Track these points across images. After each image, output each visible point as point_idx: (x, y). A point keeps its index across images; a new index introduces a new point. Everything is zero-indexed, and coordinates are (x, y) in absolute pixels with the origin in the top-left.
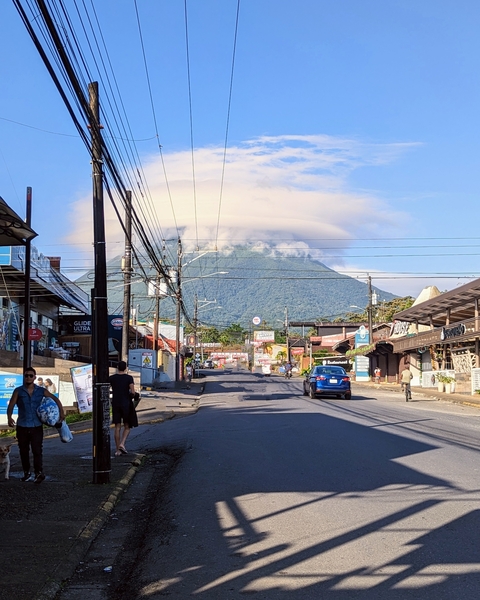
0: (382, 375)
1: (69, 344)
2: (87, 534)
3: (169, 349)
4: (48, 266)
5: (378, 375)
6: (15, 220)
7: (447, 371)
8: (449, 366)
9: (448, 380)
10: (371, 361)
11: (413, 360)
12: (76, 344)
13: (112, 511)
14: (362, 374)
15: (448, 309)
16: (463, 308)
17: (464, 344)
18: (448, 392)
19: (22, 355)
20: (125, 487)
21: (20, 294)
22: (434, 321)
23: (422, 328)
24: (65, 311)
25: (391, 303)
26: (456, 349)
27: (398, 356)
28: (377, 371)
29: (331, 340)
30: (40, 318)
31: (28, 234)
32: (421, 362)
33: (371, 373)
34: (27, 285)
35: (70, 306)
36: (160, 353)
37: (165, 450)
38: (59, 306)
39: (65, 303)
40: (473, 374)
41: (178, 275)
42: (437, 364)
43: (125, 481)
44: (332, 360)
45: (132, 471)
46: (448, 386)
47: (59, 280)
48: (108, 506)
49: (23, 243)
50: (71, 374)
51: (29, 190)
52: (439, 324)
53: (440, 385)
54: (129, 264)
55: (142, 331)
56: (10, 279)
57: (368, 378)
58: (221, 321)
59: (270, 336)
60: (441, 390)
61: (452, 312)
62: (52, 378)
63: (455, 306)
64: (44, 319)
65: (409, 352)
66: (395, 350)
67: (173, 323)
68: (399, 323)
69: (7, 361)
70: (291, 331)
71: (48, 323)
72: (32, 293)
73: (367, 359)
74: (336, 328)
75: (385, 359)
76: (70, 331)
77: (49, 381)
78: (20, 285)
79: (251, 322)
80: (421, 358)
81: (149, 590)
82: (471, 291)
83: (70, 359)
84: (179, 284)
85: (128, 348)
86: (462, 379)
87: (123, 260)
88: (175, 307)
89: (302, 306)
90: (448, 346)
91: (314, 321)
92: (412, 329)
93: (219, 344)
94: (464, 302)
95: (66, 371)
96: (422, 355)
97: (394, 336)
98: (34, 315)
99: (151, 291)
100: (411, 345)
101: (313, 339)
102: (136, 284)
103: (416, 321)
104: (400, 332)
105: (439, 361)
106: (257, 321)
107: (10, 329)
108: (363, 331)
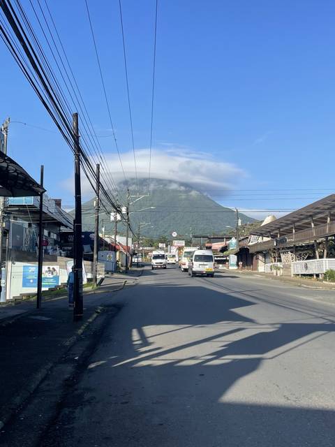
0: (243, 265)
1: (66, 248)
2: (68, 344)
3: (123, 251)
4: (54, 205)
5: (241, 266)
6: (34, 183)
7: (279, 263)
8: (280, 261)
9: (278, 268)
10: (238, 258)
11: (260, 257)
12: (70, 248)
13: (82, 334)
14: (232, 265)
15: (279, 228)
16: (287, 228)
17: (289, 248)
18: (278, 275)
19: (38, 254)
20: (90, 323)
21: (37, 220)
22: (271, 235)
23: (266, 239)
24: (63, 229)
25: (252, 225)
26: (284, 251)
27: (252, 255)
28: (240, 263)
29: (217, 246)
30: (49, 234)
31: (41, 191)
32: (265, 258)
33: (238, 265)
34: (41, 216)
35: (66, 227)
36: (118, 253)
37: (114, 306)
38: (60, 227)
39: (63, 225)
40: (292, 265)
41: (127, 209)
42: (273, 259)
43: (90, 320)
44: (217, 257)
45: (95, 315)
46: (278, 272)
47: (60, 213)
48: (80, 331)
49: (38, 195)
50: (66, 265)
51: (42, 167)
52: (274, 237)
53: (274, 271)
54: (98, 204)
55: (108, 240)
56: (32, 212)
57: (236, 268)
58: (155, 235)
59: (182, 243)
60: (275, 274)
61: (281, 230)
62: (55, 267)
63: (282, 226)
64: (52, 234)
65: (258, 253)
66: (250, 252)
67: (125, 236)
68: (252, 236)
69: (30, 258)
70: (194, 241)
71: (54, 236)
72: (44, 220)
73: (236, 257)
74: (220, 239)
75: (246, 256)
76: (66, 241)
77: (53, 268)
78: (37, 216)
79: (171, 235)
80: (265, 256)
81: (92, 366)
82: (292, 219)
83: (66, 257)
84: (128, 214)
85: (98, 250)
86: (286, 268)
87: (95, 202)
88: (126, 228)
89: (202, 226)
90: (279, 249)
91: (208, 235)
92: (260, 240)
93: (153, 248)
94: (287, 225)
95: (63, 263)
96: (265, 254)
97: (250, 244)
98: (46, 232)
99: (112, 218)
100: (259, 249)
101: (207, 245)
102: (102, 215)
103: (262, 235)
104: (253, 241)
105: (274, 258)
106: (174, 234)
107: (33, 240)
108: (234, 241)
